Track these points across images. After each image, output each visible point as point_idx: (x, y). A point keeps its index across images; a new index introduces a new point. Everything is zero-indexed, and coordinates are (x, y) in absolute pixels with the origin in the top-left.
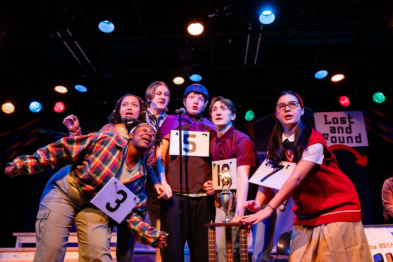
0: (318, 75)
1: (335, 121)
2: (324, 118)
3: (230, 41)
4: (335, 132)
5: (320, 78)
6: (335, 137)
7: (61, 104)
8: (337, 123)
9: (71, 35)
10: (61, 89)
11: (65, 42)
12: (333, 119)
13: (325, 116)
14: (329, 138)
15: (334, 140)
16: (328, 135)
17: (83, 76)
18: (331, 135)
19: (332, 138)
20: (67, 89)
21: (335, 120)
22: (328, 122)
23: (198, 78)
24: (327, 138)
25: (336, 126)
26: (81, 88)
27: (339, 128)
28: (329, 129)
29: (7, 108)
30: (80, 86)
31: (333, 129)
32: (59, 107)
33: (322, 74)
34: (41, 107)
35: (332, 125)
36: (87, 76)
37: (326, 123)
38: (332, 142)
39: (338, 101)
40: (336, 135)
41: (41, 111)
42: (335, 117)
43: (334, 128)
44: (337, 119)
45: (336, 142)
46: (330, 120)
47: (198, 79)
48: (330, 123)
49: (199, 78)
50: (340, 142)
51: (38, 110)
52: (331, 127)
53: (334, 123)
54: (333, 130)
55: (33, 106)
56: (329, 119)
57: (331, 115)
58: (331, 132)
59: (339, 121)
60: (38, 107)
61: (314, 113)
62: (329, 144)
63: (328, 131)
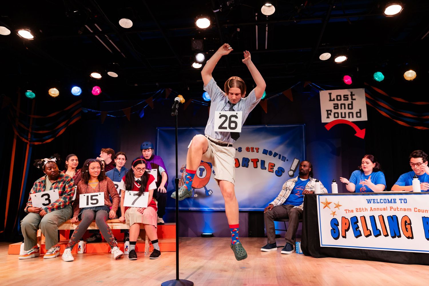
0: (322, 57)
1: (339, 98)
2: (329, 95)
3: (239, 30)
4: (338, 108)
6: (338, 113)
7: (98, 88)
8: (341, 100)
9: (101, 30)
10: (96, 76)
11: (96, 36)
12: (337, 96)
13: (330, 94)
14: (332, 114)
15: (336, 115)
16: (331, 111)
17: (114, 63)
18: (334, 111)
19: (335, 113)
20: (101, 75)
22: (332, 99)
24: (330, 114)
26: (113, 74)
27: (341, 104)
28: (333, 106)
29: (53, 93)
31: (337, 105)
32: (96, 91)
33: (327, 55)
34: (81, 91)
35: (336, 102)
36: (117, 64)
37: (330, 100)
38: (335, 117)
39: (342, 79)
40: (339, 111)
41: (81, 94)
42: (338, 94)
43: (338, 104)
44: (340, 96)
45: (338, 117)
46: (334, 98)
48: (334, 100)
50: (342, 117)
51: (79, 94)
52: (334, 104)
53: (337, 100)
54: (336, 106)
55: (75, 90)
56: (334, 96)
57: (335, 93)
58: (335, 108)
59: (343, 98)
60: (79, 90)
61: (320, 91)
62: (332, 119)
63: (332, 108)
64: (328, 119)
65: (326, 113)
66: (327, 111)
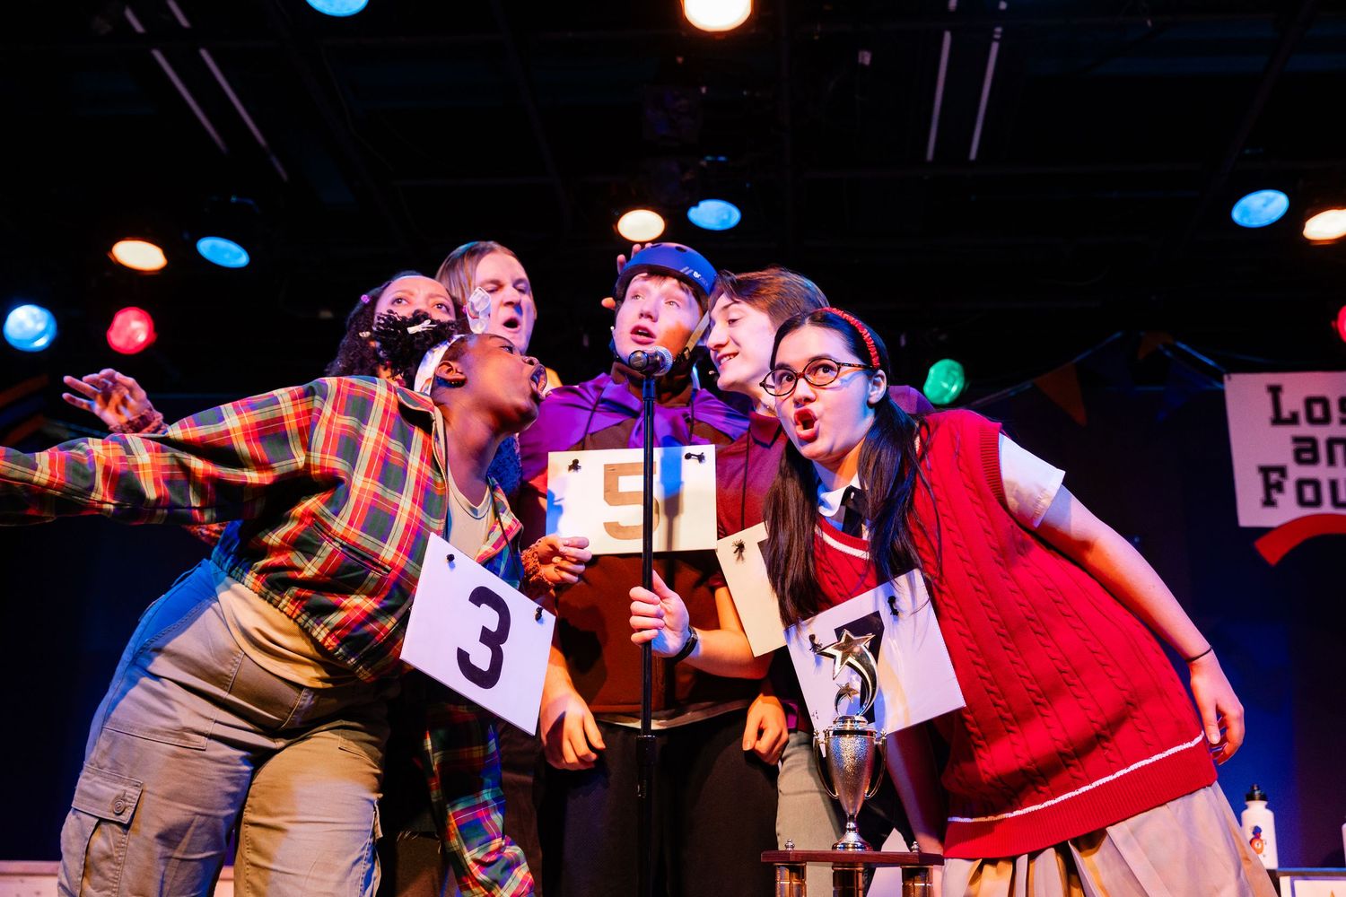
0: (1246, 212)
1: (1318, 411)
2: (1268, 398)
3: (866, 58)
4: (1314, 461)
5: (1256, 224)
6: (1316, 484)
7: (139, 319)
8: (1326, 420)
9: (184, 22)
10: (139, 255)
11: (158, 55)
12: (1309, 402)
13: (1275, 391)
14: (1290, 486)
15: (1309, 493)
16: (1282, 471)
17: (234, 199)
19: (1301, 484)
20: (166, 254)
21: (1316, 408)
22: (1285, 414)
23: (726, 217)
24: (1279, 487)
25: (1321, 434)
26: (224, 252)
27: (1331, 442)
28: (1289, 448)
30: (221, 243)
31: (1308, 445)
32: (128, 331)
33: (1265, 205)
34: (52, 327)
35: (1304, 429)
36: (250, 202)
37: (1278, 420)
38: (1302, 502)
39: (1333, 323)
40: (1321, 472)
41: (53, 345)
42: (1316, 392)
43: (1313, 441)
44: (1324, 402)
45: (1317, 502)
46: (1294, 409)
47: (724, 222)
48: (1294, 419)
49: (730, 215)
50: (1336, 503)
51: (41, 343)
52: (1296, 440)
53: (1312, 420)
54: (1306, 451)
55: (21, 325)
56: (1292, 402)
57: (1298, 387)
58: (1299, 460)
59: (1335, 413)
60: (41, 327)
61: (1226, 377)
62: (1287, 510)
63: (1284, 455)
64: (1269, 510)
65: (1258, 480)
66: (1265, 471)
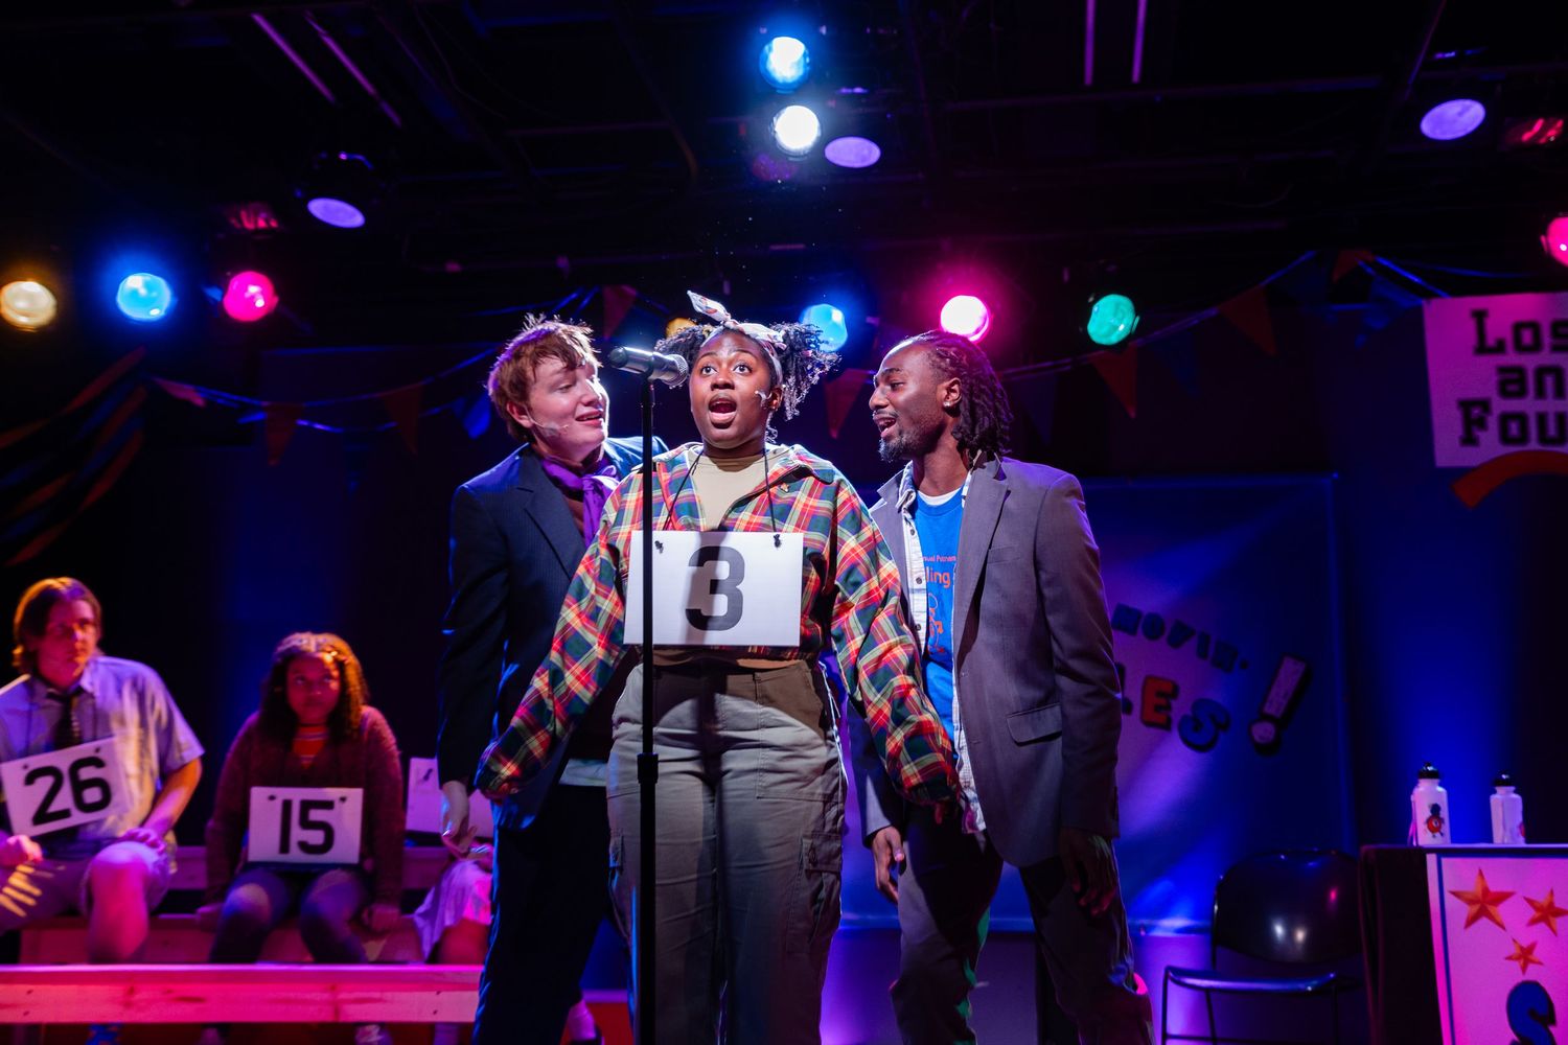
0: (1439, 122)
1: (1527, 337)
2: (1472, 324)
4: (1521, 394)
5: (1449, 136)
6: (1522, 418)
7: (258, 283)
8: (1536, 347)
12: (1518, 327)
13: (1480, 316)
14: (1493, 422)
15: (1514, 428)
16: (1485, 405)
17: (343, 157)
18: (1500, 405)
19: (1505, 419)
21: (1526, 335)
22: (1491, 341)
23: (866, 152)
24: (1482, 425)
25: (1530, 362)
26: (337, 211)
27: (1541, 372)
28: (1493, 380)
30: (335, 204)
31: (1515, 376)
35: (1511, 358)
36: (360, 157)
37: (1482, 349)
38: (1505, 438)
39: (1543, 238)
40: (1529, 405)
42: (1525, 316)
43: (1520, 371)
44: (1534, 327)
45: (1523, 439)
46: (1501, 336)
47: (864, 159)
48: (1500, 348)
49: (870, 152)
50: (1544, 439)
52: (1502, 370)
53: (1520, 348)
54: (1512, 382)
56: (1499, 328)
57: (1509, 309)
58: (1504, 393)
59: (1547, 339)
61: (1425, 302)
62: (1490, 446)
63: (1490, 391)
64: (1470, 450)
65: (1456, 415)
66: (1465, 405)
